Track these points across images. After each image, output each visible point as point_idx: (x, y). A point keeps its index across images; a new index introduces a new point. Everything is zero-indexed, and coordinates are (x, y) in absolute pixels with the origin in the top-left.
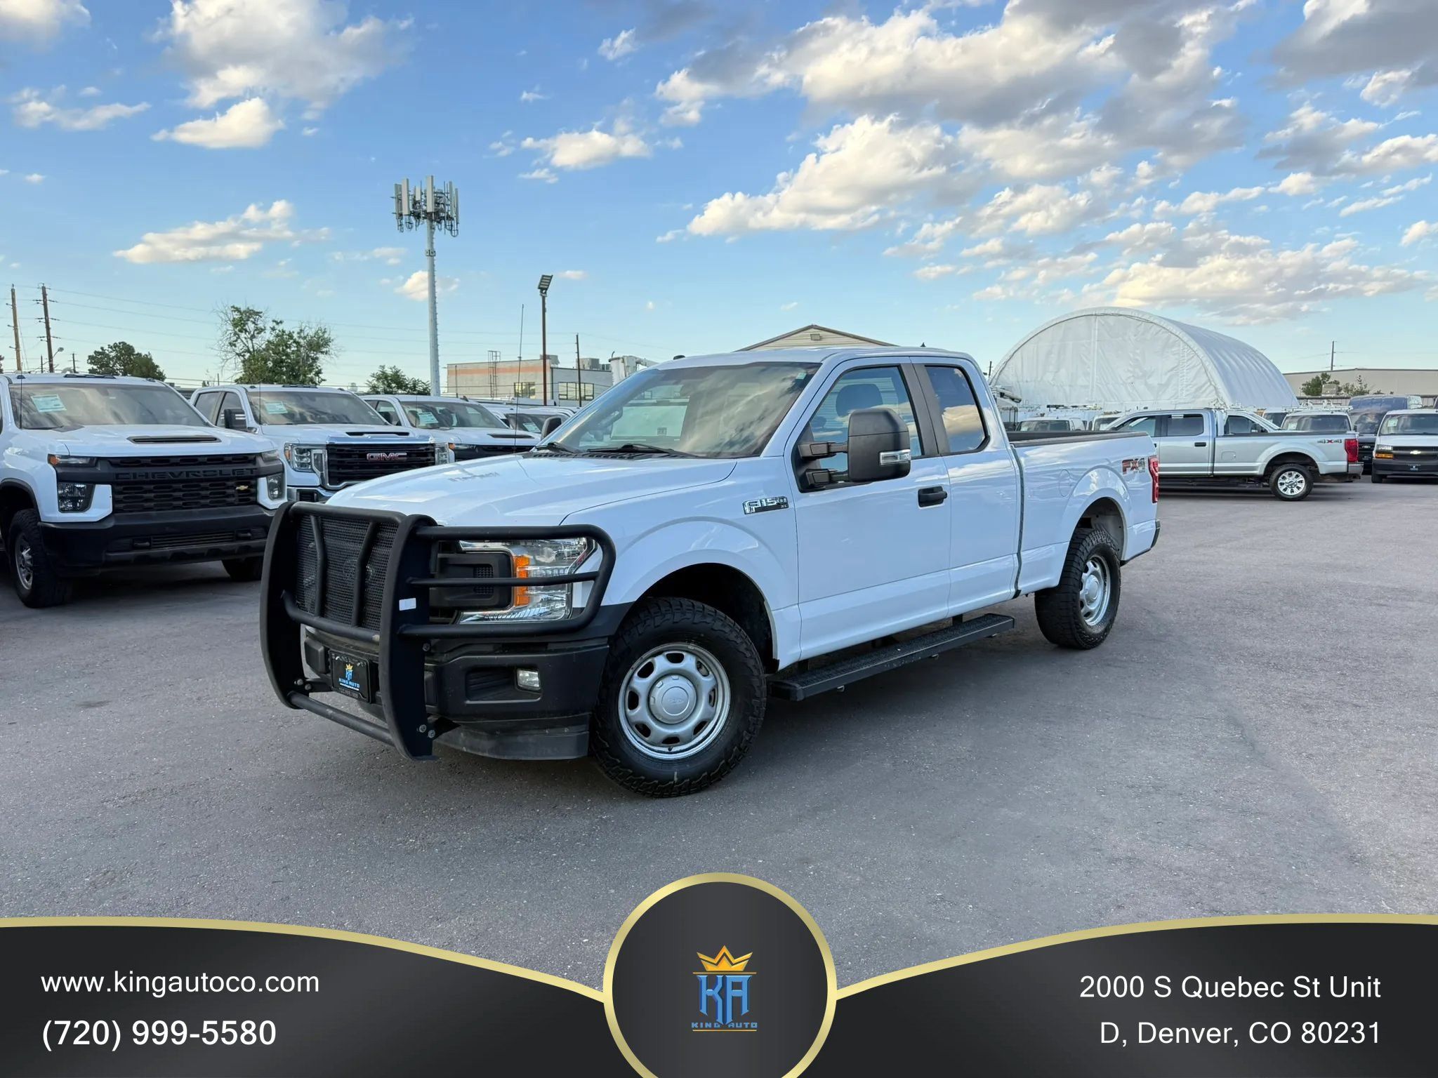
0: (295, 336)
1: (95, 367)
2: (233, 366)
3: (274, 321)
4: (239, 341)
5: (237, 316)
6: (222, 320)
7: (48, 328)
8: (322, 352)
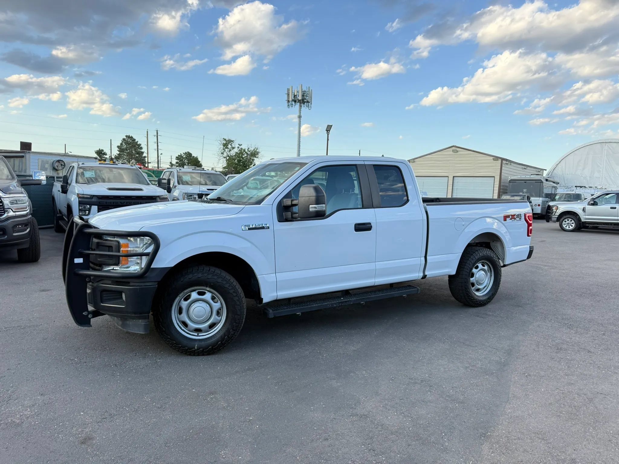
0: (246, 150)
1: (178, 161)
3: (239, 144)
4: (225, 152)
5: (225, 142)
6: (219, 143)
7: (158, 146)
8: (256, 157)
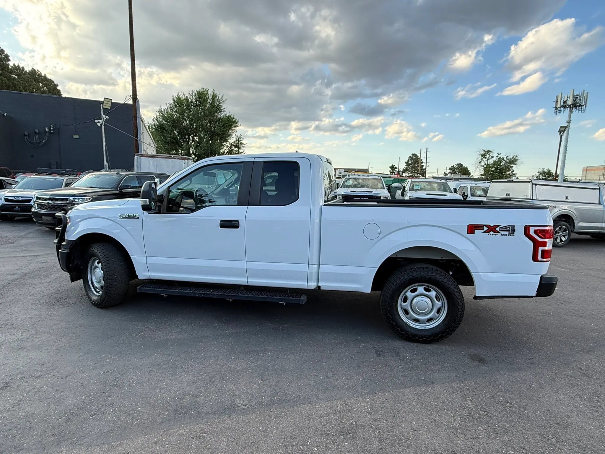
0: (505, 159)
1: (451, 171)
2: (479, 170)
3: (498, 154)
4: (483, 161)
5: (483, 153)
6: (478, 154)
7: (426, 160)
8: (514, 164)
